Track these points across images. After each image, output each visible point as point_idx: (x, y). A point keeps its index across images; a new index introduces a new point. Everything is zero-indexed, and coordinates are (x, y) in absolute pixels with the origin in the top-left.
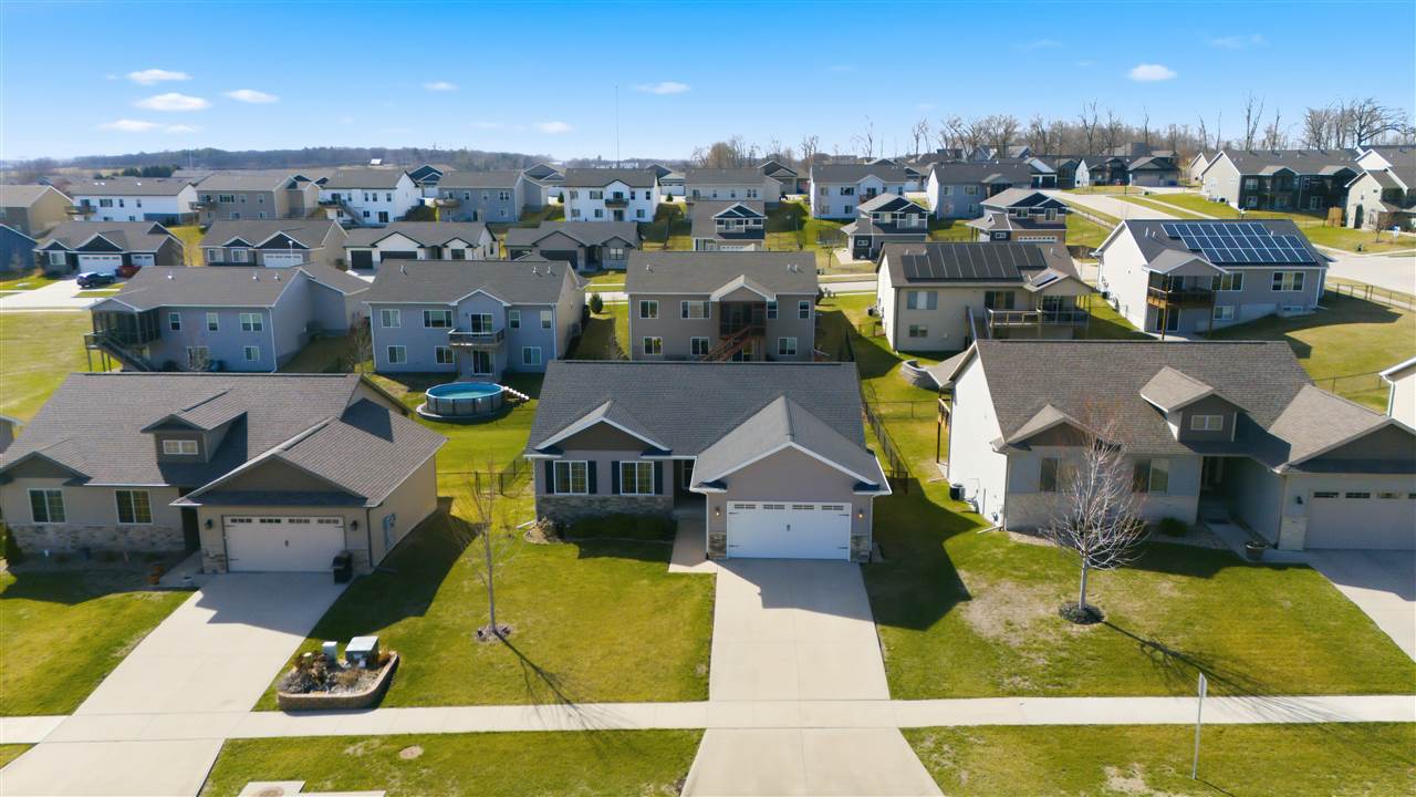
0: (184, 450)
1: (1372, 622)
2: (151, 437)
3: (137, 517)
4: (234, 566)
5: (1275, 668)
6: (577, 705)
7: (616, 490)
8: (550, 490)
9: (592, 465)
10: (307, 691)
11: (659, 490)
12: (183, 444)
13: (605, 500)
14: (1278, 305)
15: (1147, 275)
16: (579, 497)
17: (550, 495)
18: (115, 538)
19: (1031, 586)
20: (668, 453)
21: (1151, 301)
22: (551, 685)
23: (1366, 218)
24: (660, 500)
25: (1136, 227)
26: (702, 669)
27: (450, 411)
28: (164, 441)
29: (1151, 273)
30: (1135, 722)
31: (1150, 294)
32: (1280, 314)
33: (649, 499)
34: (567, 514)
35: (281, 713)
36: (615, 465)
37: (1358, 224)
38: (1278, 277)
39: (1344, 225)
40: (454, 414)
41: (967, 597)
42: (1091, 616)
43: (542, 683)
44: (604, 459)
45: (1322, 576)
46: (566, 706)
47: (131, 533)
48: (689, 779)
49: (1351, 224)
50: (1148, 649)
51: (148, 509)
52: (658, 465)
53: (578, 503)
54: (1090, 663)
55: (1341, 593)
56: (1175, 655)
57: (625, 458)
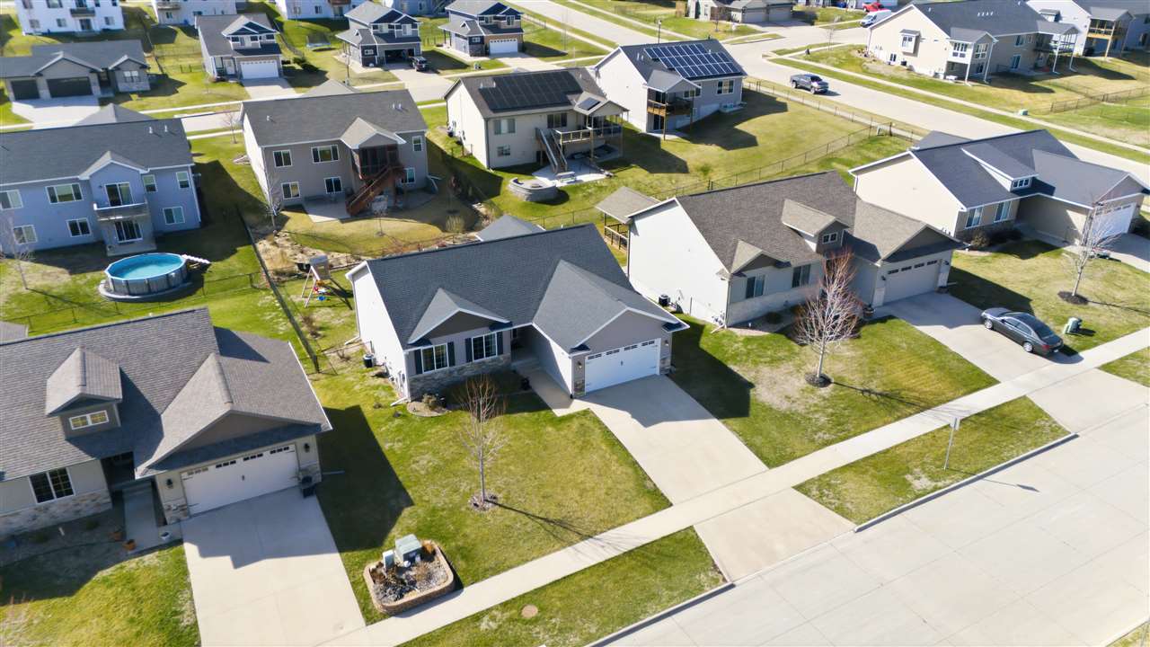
0: (93, 422)
1: (946, 347)
2: (57, 419)
3: (57, 494)
4: (194, 510)
5: (928, 389)
6: (597, 537)
7: (469, 359)
8: (419, 371)
9: (451, 345)
10: (401, 596)
11: (500, 352)
12: (92, 416)
13: (462, 369)
14: (721, 104)
15: (646, 91)
16: (442, 371)
17: (420, 375)
18: (34, 518)
19: (778, 367)
20: (510, 325)
21: (651, 110)
22: (567, 529)
23: (702, 11)
24: (502, 359)
25: (631, 51)
26: (648, 484)
27: (145, 290)
28: (70, 419)
29: (649, 90)
30: (895, 444)
31: (649, 105)
32: (723, 110)
33: (493, 361)
34: (434, 386)
35: (393, 618)
36: (468, 341)
37: (697, 15)
38: (720, 84)
39: (687, 15)
40: (150, 292)
41: (751, 385)
42: (825, 381)
43: (561, 530)
44: (459, 339)
45: (904, 321)
46: (590, 539)
47: (53, 509)
48: (716, 562)
49: (692, 15)
50: (866, 394)
51: (69, 483)
52: (500, 335)
53: (442, 375)
54: (846, 412)
55: (921, 333)
56: (881, 394)
57: (475, 334)
